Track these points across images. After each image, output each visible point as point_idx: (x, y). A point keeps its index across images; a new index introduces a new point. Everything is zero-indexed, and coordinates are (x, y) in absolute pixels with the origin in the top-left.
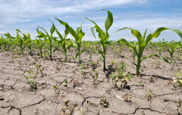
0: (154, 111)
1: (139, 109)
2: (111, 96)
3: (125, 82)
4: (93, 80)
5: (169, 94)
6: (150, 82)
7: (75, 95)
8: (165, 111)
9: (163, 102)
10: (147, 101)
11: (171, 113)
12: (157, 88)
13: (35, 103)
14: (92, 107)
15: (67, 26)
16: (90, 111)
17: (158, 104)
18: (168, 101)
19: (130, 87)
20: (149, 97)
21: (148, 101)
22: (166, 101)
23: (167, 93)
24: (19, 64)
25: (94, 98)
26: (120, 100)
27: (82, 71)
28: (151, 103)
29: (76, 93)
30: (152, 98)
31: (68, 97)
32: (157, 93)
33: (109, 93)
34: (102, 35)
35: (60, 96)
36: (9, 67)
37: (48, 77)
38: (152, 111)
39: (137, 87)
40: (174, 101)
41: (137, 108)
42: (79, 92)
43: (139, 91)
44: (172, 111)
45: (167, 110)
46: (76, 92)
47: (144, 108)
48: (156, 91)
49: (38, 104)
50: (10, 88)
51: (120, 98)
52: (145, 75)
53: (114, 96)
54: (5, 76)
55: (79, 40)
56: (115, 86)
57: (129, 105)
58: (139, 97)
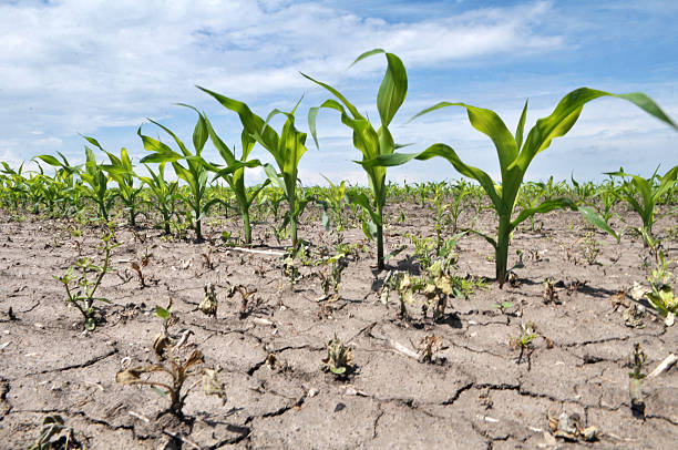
0: (534, 396)
1: (473, 390)
2: (373, 345)
3: (437, 298)
4: (323, 297)
5: (608, 340)
6: (546, 303)
7: (237, 342)
8: (578, 397)
9: (578, 366)
10: (513, 362)
11: (603, 404)
12: (566, 323)
13: (72, 364)
14: (282, 379)
15: (245, 114)
16: (272, 392)
17: (555, 373)
18: (601, 360)
19: (461, 317)
20: (523, 348)
21: (518, 363)
22: (590, 361)
23: (604, 338)
24: (76, 254)
25: (306, 351)
26: (406, 359)
27: (285, 266)
28: (529, 369)
29: (241, 335)
30: (537, 352)
31: (210, 350)
32: (562, 335)
33: (370, 335)
34: (367, 137)
35: (179, 344)
36: (37, 261)
37: (162, 288)
38: (523, 394)
39: (484, 319)
40: (622, 363)
41: (463, 386)
42: (256, 332)
43: (493, 333)
44: (608, 395)
45: (586, 390)
46: (242, 333)
47: (495, 383)
48: (560, 330)
49: (84, 366)
50: (8, 317)
51: (406, 350)
52: (530, 283)
53: (386, 345)
54: (9, 287)
55: (288, 162)
56: (402, 314)
57: (435, 376)
58: (486, 349)
